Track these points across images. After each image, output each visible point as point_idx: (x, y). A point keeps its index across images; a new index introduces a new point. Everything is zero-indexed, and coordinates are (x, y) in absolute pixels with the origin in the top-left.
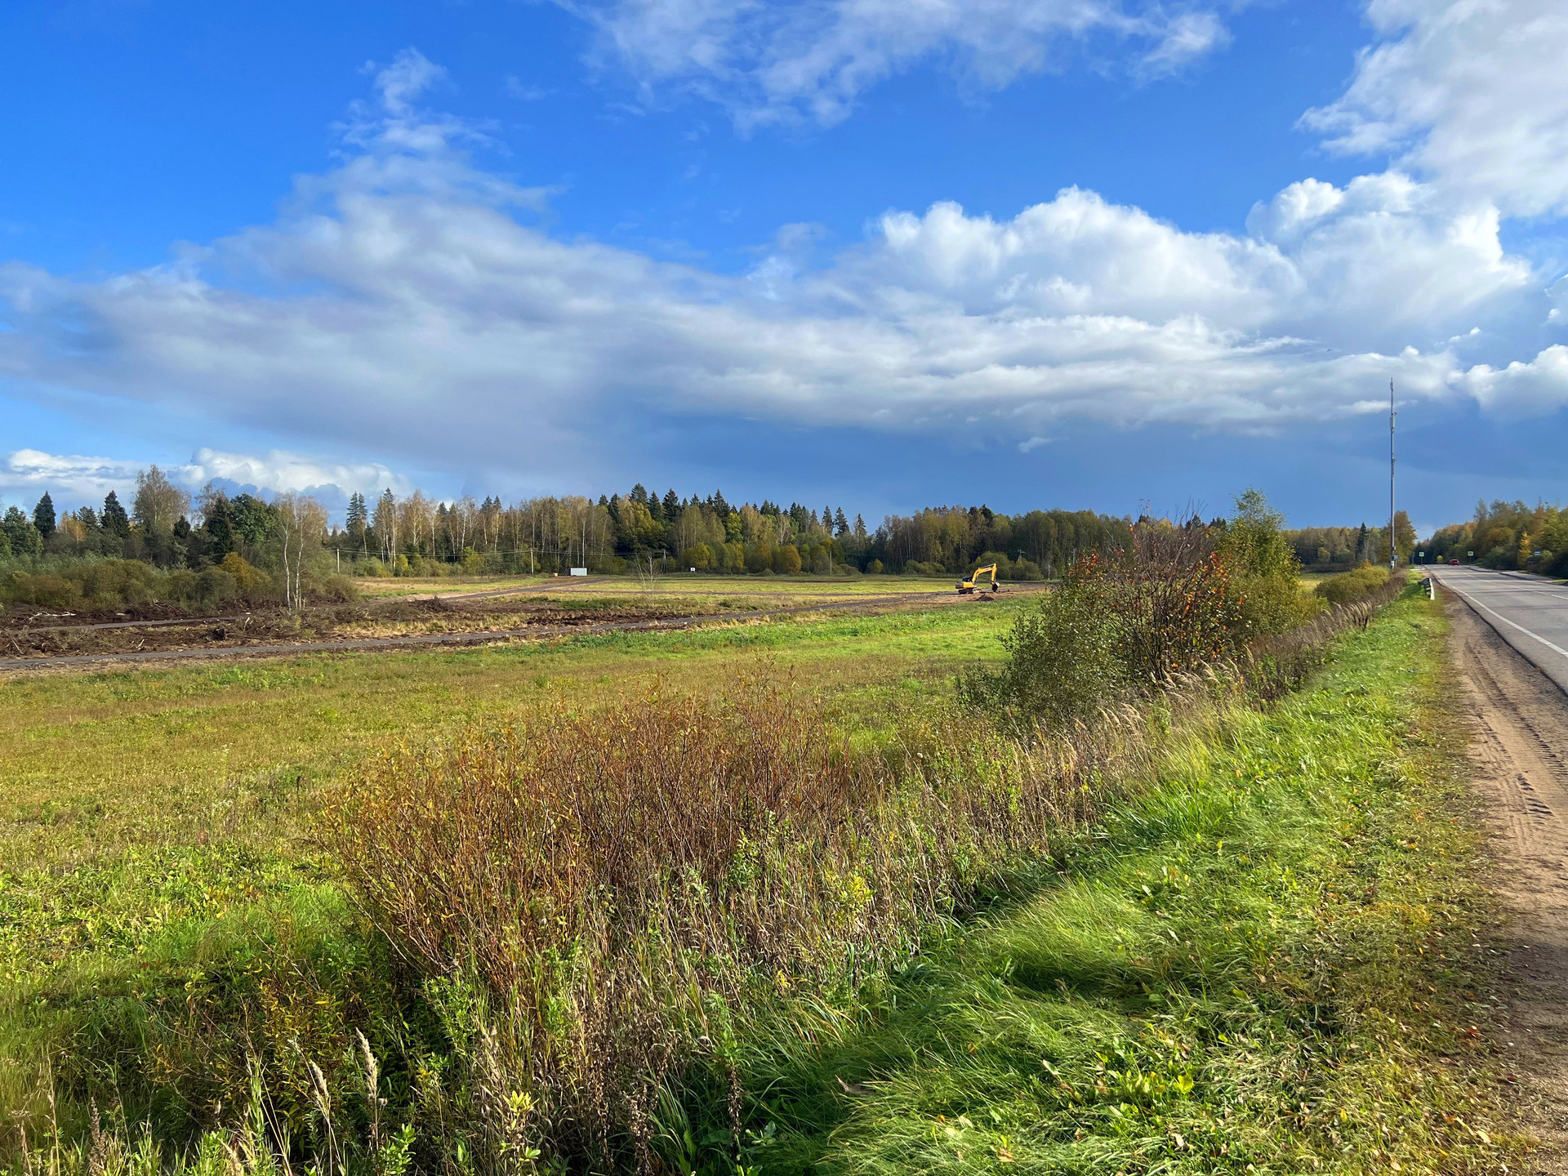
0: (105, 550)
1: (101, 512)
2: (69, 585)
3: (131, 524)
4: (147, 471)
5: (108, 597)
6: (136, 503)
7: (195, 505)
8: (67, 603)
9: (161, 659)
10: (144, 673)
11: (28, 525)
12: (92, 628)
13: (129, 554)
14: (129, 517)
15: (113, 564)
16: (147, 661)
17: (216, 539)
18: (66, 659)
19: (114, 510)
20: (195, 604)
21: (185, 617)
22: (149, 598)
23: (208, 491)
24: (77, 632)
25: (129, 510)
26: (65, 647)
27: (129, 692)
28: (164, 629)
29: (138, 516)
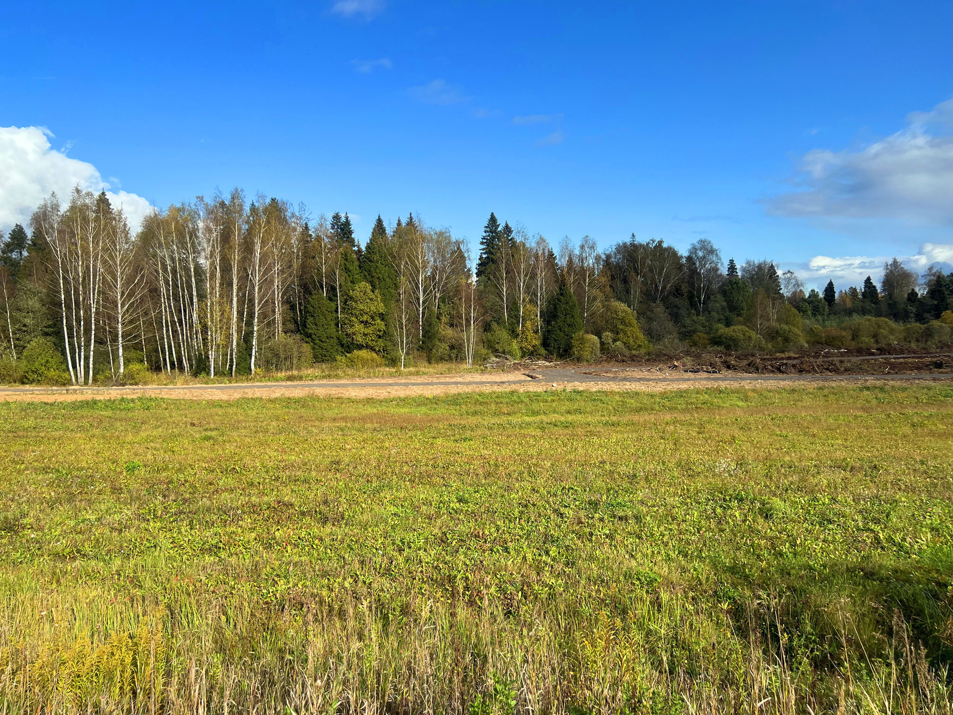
0: (864, 312)
1: (861, 290)
2: (844, 333)
3: (880, 296)
4: (890, 262)
5: (866, 340)
6: (883, 282)
7: (921, 281)
8: (842, 344)
9: (901, 379)
10: (893, 387)
11: (821, 299)
12: (858, 359)
13: (879, 314)
14: (879, 291)
15: (869, 320)
16: (893, 380)
17: (936, 302)
18: (843, 376)
19: (869, 288)
20: (921, 345)
21: (914, 353)
22: (891, 342)
23: (930, 271)
24: (850, 361)
25: (879, 287)
26: (842, 369)
27: (884, 398)
28: (902, 360)
29: (884, 290)
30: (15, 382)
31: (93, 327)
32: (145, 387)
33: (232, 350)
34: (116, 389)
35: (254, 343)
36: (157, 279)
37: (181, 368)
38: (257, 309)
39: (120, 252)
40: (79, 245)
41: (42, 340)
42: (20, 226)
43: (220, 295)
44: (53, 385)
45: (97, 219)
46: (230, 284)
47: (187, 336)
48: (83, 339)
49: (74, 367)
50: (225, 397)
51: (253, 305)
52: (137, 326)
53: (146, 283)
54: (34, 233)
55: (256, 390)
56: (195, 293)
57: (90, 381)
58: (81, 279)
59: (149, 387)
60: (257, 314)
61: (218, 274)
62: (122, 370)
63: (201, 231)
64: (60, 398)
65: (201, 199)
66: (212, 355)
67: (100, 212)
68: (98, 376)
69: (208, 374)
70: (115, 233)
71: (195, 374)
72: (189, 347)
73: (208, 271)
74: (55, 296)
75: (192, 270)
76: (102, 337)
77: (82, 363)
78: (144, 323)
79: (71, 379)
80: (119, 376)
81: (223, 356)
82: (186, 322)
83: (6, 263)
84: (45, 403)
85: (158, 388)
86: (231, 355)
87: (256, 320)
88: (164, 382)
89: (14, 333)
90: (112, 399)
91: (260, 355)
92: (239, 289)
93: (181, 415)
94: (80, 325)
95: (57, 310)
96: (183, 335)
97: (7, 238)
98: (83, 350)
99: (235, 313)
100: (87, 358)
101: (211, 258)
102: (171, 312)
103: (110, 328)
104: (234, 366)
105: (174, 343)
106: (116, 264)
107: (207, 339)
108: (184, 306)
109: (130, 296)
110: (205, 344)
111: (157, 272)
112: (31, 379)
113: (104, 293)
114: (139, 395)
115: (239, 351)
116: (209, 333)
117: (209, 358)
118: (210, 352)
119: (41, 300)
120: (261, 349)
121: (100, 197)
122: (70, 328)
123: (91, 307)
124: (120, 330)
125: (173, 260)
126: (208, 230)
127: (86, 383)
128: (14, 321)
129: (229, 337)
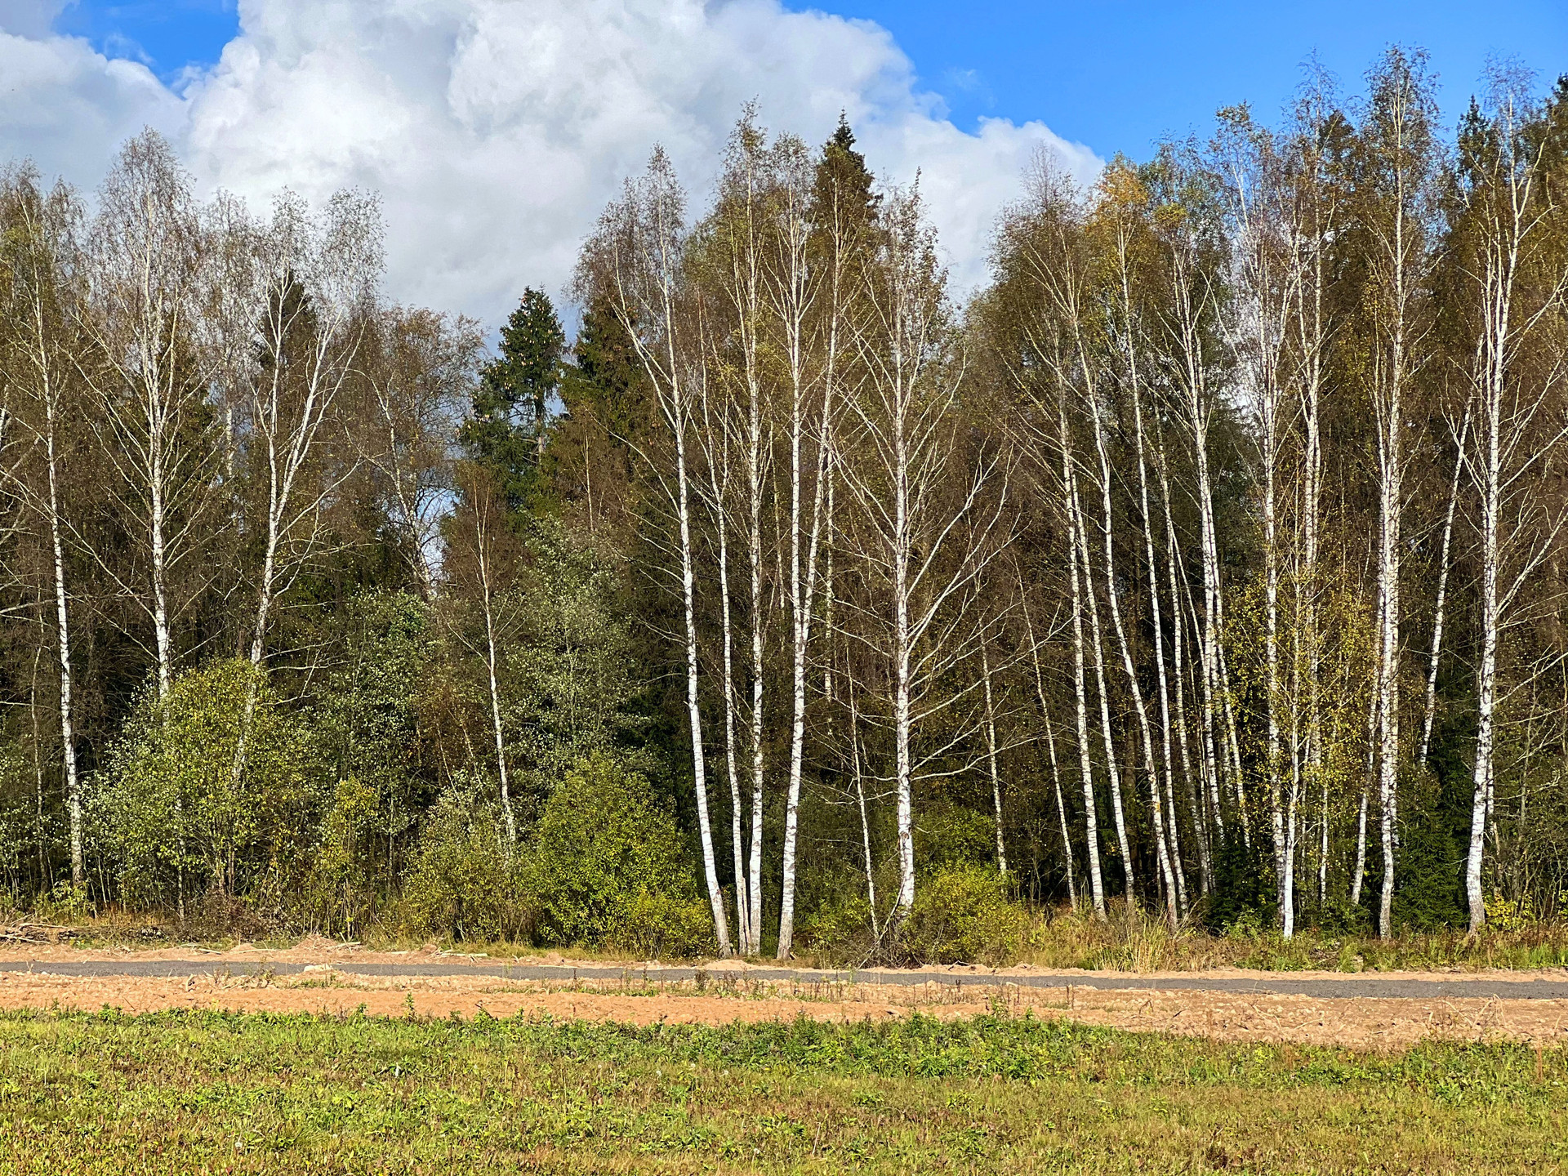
30: (510, 938)
31: (800, 706)
32: (1002, 972)
33: (1375, 811)
34: (886, 979)
35: (1480, 778)
36: (1051, 485)
37: (1152, 893)
38: (1493, 610)
39: (905, 378)
40: (751, 360)
41: (606, 764)
42: (540, 297)
43: (1322, 552)
44: (648, 953)
45: (820, 247)
46: (1369, 498)
47: (1175, 742)
48: (758, 759)
49: (726, 878)
50: (1355, 1036)
51: (1476, 593)
52: (969, 701)
53: (1010, 507)
54: (587, 320)
55: (1501, 1004)
56: (1209, 547)
57: (785, 940)
58: (756, 503)
59: (1018, 971)
60: (1492, 636)
61: (1313, 453)
62: (907, 895)
63: (1237, 266)
64: (679, 1012)
65: (1239, 118)
66: (1285, 831)
67: (829, 216)
68: (814, 920)
69: (1269, 918)
70: (886, 299)
71: (1212, 922)
72: (1187, 794)
73: (1270, 442)
74: (659, 577)
75: (1201, 440)
76: (834, 747)
77: (755, 862)
78: (998, 688)
79: (713, 932)
80: (895, 921)
81: (1334, 836)
82: (1171, 680)
83: (486, 448)
84: (623, 1030)
85: (1058, 981)
86: (1374, 831)
87: (1489, 665)
88: (1081, 954)
89: (511, 737)
90: (876, 1021)
91: (1509, 832)
92: (1409, 519)
93: (1164, 1112)
94: (750, 696)
95: (668, 635)
96: (1158, 737)
97: (493, 352)
98: (758, 807)
99: (1391, 632)
100: (773, 841)
101: (1282, 379)
102: (1109, 634)
103: (864, 709)
104: (1388, 886)
105: (1122, 775)
106: (889, 433)
107: (1264, 758)
108: (1166, 606)
109: (945, 565)
110: (1253, 783)
111: (1055, 459)
112: (567, 925)
113: (841, 559)
114: (981, 1008)
115: (1408, 814)
116: (1274, 731)
117: (1271, 846)
118: (1278, 820)
119: (607, 596)
120: (1514, 806)
121: (830, 150)
122: (713, 715)
123: (791, 619)
124: (902, 716)
125: (1117, 399)
126: (1271, 251)
127: (768, 950)
128: (515, 684)
129: (1364, 744)
